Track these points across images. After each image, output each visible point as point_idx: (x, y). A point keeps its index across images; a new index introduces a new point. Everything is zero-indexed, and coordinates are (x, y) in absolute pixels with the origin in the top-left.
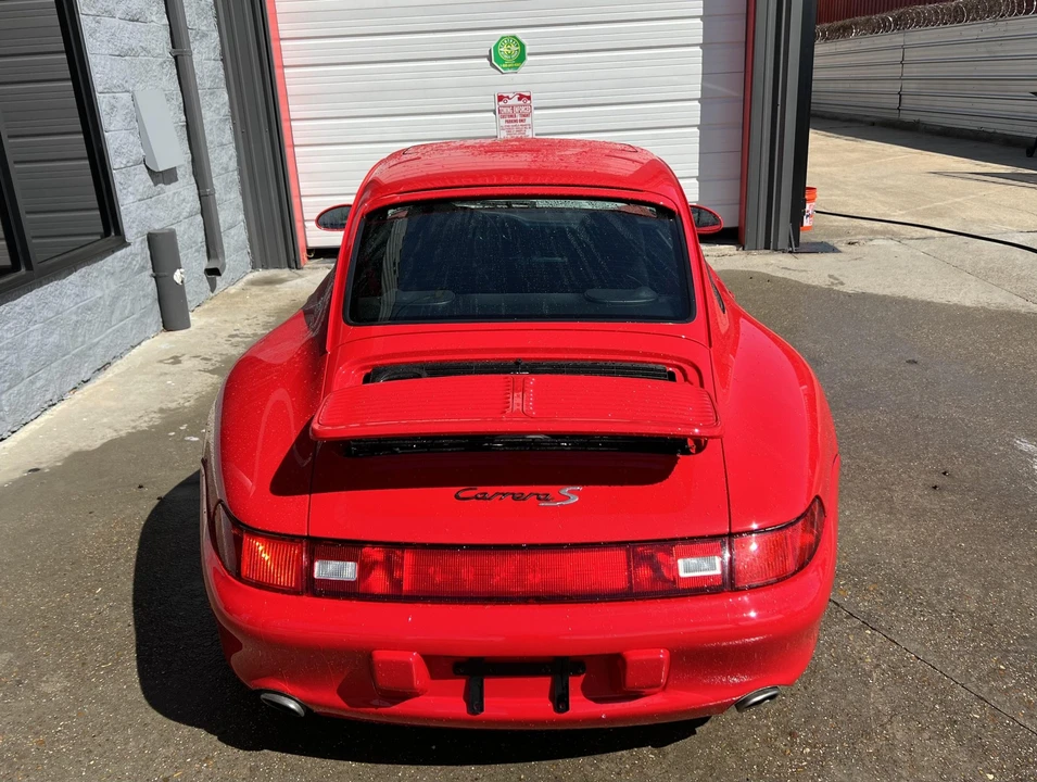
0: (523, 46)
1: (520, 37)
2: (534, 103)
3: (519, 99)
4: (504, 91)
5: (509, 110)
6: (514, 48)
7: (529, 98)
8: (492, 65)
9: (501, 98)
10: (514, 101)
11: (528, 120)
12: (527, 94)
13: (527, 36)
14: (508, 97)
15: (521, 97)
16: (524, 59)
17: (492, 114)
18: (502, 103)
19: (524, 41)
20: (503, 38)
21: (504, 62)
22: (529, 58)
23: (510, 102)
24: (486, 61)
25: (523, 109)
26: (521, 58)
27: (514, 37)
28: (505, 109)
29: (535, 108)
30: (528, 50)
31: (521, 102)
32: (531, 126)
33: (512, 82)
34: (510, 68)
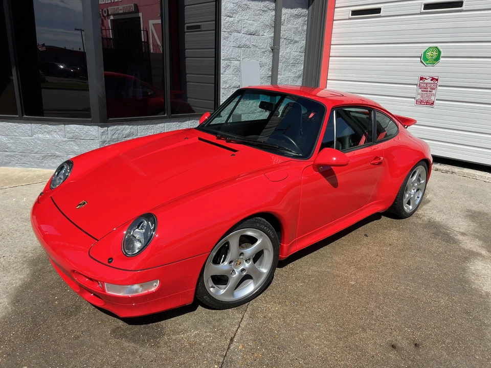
0: (440, 52)
1: (439, 48)
2: (439, 83)
3: (432, 80)
4: (424, 75)
5: (425, 85)
6: (435, 53)
7: (437, 80)
8: (421, 62)
9: (422, 79)
10: (429, 81)
11: (434, 92)
12: (437, 78)
13: (444, 48)
14: (425, 79)
15: (433, 79)
16: (439, 59)
17: (416, 86)
18: (421, 81)
19: (441, 50)
20: (430, 48)
21: (427, 60)
22: (442, 59)
23: (426, 81)
24: (419, 59)
25: (432, 85)
26: (437, 59)
27: (437, 47)
28: (422, 85)
29: (439, 86)
30: (442, 55)
31: (432, 82)
32: (435, 95)
33: (429, 71)
34: (430, 63)
